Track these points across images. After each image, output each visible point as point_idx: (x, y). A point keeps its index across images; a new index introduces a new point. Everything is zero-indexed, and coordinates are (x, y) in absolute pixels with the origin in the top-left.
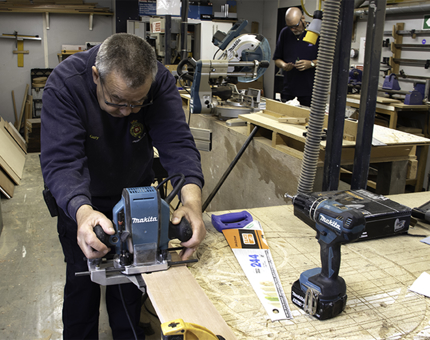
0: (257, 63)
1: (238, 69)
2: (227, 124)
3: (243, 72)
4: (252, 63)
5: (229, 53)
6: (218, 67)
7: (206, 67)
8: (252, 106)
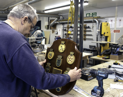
0: (42, 37)
1: (37, 39)
2: (37, 54)
3: (38, 40)
4: (41, 38)
5: (35, 35)
6: (33, 39)
7: (30, 39)
8: (43, 49)
